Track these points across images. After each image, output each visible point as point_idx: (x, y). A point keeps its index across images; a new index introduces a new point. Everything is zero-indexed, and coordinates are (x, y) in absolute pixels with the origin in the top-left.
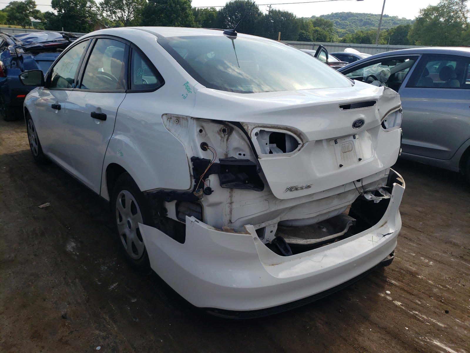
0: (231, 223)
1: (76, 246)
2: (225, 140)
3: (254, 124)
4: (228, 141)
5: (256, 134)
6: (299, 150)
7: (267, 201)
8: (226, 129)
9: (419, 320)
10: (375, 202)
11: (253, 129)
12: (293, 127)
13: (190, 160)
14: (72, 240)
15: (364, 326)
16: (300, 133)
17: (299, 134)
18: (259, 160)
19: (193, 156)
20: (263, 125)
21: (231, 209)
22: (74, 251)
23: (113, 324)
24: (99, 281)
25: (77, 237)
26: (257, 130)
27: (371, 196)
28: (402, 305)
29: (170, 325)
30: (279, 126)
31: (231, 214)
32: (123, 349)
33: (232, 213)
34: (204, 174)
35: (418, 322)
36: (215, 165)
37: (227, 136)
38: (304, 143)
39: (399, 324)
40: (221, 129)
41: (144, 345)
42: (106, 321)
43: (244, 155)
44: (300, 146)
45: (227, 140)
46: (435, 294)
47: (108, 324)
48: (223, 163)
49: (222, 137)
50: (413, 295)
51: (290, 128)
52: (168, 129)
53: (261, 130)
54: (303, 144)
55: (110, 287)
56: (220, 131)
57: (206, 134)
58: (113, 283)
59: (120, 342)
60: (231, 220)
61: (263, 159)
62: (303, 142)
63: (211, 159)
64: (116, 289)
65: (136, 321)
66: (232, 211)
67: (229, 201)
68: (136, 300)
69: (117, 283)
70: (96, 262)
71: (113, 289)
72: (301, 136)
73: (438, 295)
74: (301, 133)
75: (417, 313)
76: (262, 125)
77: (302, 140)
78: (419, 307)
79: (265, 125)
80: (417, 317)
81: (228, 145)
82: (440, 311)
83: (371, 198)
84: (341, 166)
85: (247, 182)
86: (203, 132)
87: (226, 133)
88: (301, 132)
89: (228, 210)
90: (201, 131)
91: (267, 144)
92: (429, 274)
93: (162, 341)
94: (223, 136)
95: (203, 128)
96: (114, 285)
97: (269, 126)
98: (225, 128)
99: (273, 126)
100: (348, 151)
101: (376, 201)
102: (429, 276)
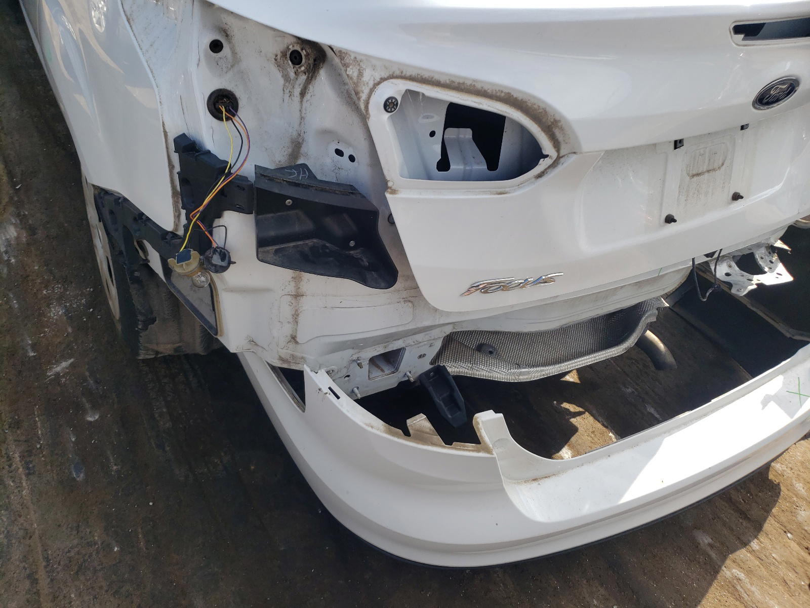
0: (297, 343)
1: (17, 238)
2: (297, 91)
3: (386, 64)
4: (305, 99)
5: (390, 105)
6: (540, 176)
7: (410, 304)
8: (303, 53)
9: (739, 598)
10: (734, 291)
11: (379, 83)
12: (534, 97)
13: (172, 147)
14: (14, 221)
15: (603, 593)
16: (556, 122)
17: (550, 124)
18: (388, 195)
19: (184, 135)
20: (419, 72)
21: (296, 311)
22: (6, 252)
23: (24, 477)
24: (34, 347)
25: (27, 213)
26: (394, 89)
27: (730, 266)
28: (710, 545)
29: (151, 504)
30: (479, 86)
31: (297, 322)
32: (21, 557)
33: (299, 321)
34: (201, 208)
35: (737, 603)
36: (240, 183)
37: (303, 78)
38: (562, 153)
39: (688, 603)
40: (288, 48)
41: (72, 554)
42: (10, 466)
43: (352, 158)
44: (543, 164)
45: (303, 94)
46: (799, 525)
47: (11, 477)
48: (264, 185)
49: (286, 78)
50: (746, 518)
51: (520, 96)
52: (128, 14)
53: (409, 92)
54: (559, 158)
55: (51, 369)
56: (284, 54)
57: (236, 59)
58: (64, 358)
59: (21, 533)
60: (295, 337)
61: (401, 195)
62: (558, 151)
63: (231, 161)
64: (63, 376)
65: (78, 479)
66: (297, 315)
67: (291, 288)
68: (97, 417)
69: (72, 360)
70: (45, 292)
71: (57, 375)
72: (557, 133)
73: (806, 528)
74: (559, 121)
75: (742, 576)
76: (413, 73)
77: (557, 145)
78: (753, 558)
79: (426, 75)
80: (739, 588)
81: (304, 111)
82: (797, 581)
83: (728, 275)
84: (670, 219)
85: (352, 243)
86: (226, 50)
87: (303, 68)
88: (558, 118)
89: (287, 312)
90: (216, 46)
91: (432, 134)
92: (802, 463)
93: (116, 549)
94: (292, 75)
95: (227, 36)
96: (64, 364)
97: (443, 79)
98: (299, 50)
99: (457, 80)
100: (708, 171)
101: (738, 290)
102: (802, 470)
